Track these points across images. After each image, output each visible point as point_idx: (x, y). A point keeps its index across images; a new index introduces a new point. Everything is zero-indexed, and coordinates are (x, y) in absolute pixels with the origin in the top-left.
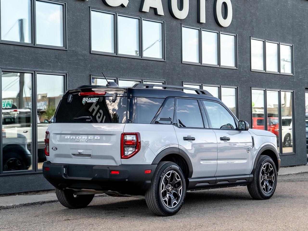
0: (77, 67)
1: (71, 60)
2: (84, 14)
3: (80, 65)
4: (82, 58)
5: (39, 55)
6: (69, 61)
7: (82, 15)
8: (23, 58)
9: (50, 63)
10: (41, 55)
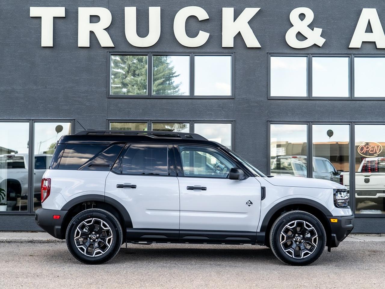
0: (248, 114)
1: (240, 108)
2: (260, 61)
3: (254, 112)
4: (256, 104)
5: (197, 105)
6: (237, 109)
7: (257, 62)
8: (177, 109)
9: (211, 112)
10: (200, 106)
